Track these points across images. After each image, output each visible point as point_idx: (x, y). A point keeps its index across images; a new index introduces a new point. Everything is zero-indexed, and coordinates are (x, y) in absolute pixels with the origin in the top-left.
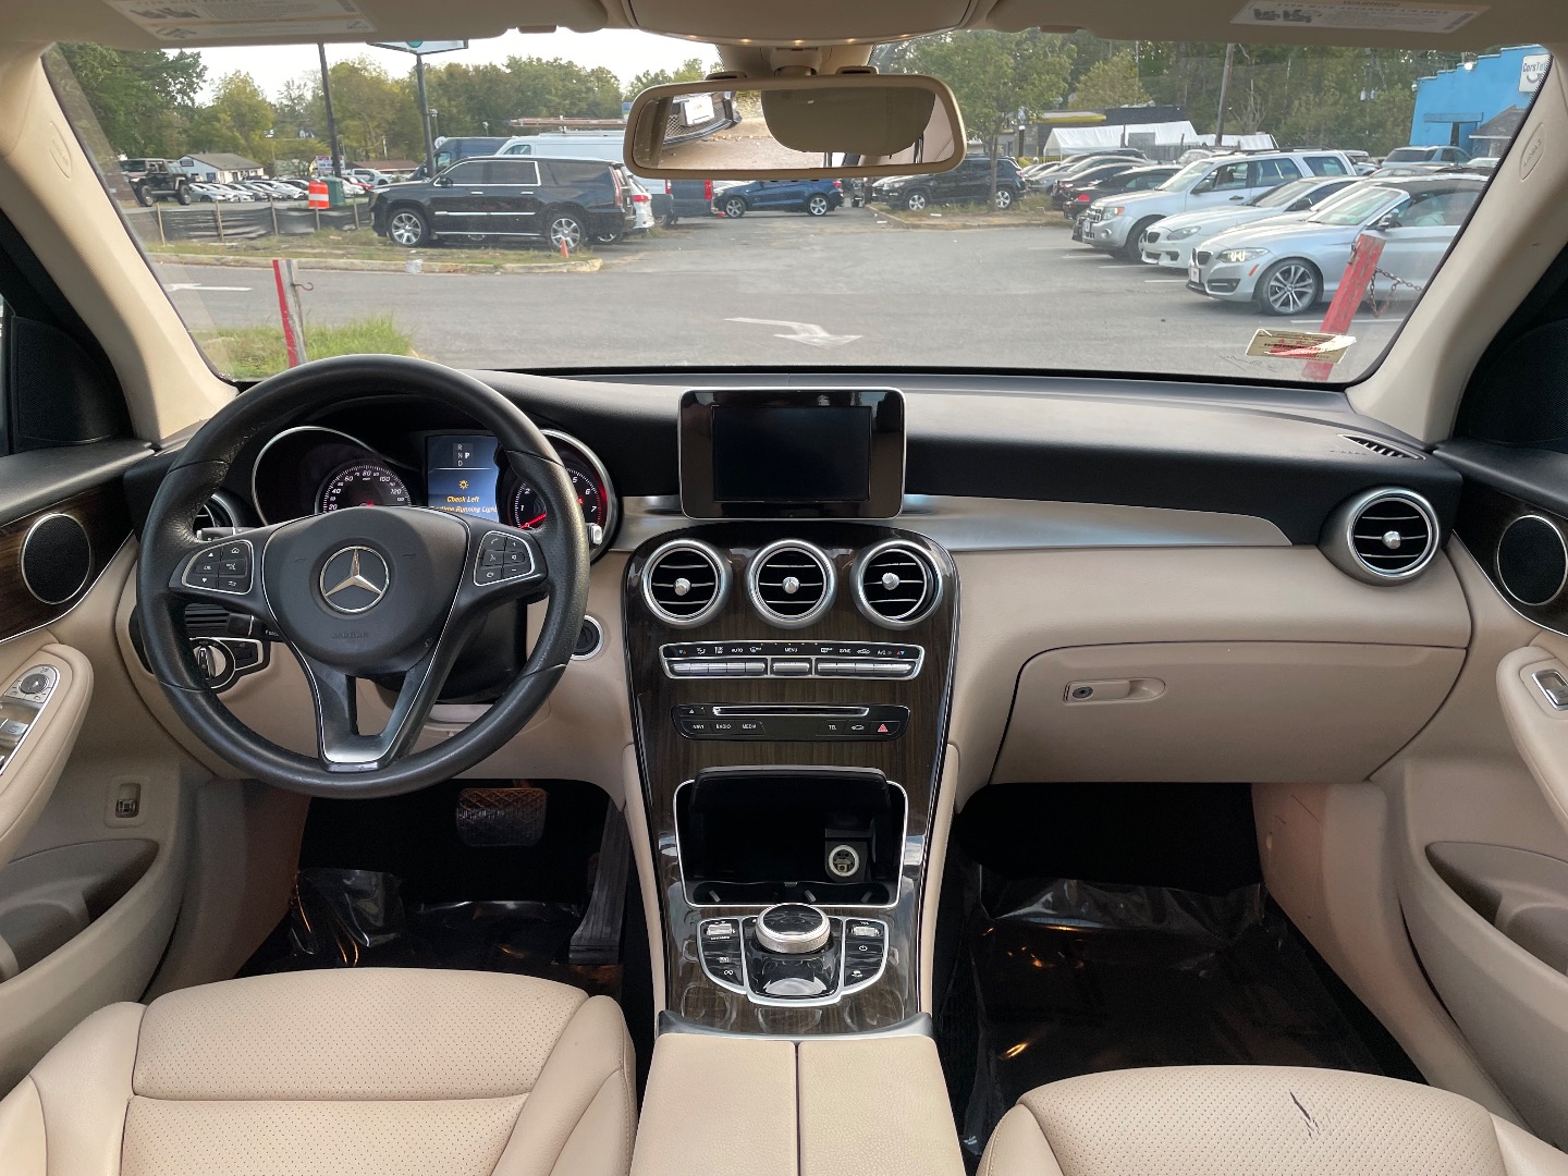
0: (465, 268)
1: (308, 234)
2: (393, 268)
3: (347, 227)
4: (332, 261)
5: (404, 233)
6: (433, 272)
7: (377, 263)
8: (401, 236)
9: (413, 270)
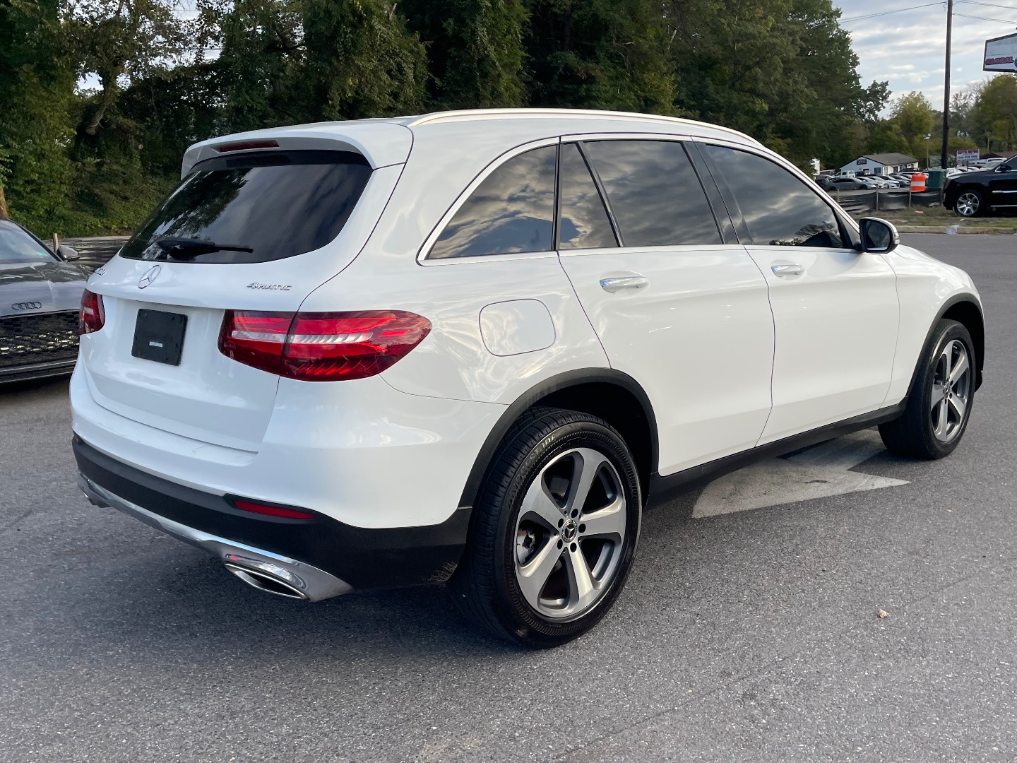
0: (990, 231)
1: (903, 209)
2: (937, 231)
3: (932, 204)
5: (966, 207)
6: (965, 233)
7: (925, 228)
8: (962, 209)
9: (950, 232)
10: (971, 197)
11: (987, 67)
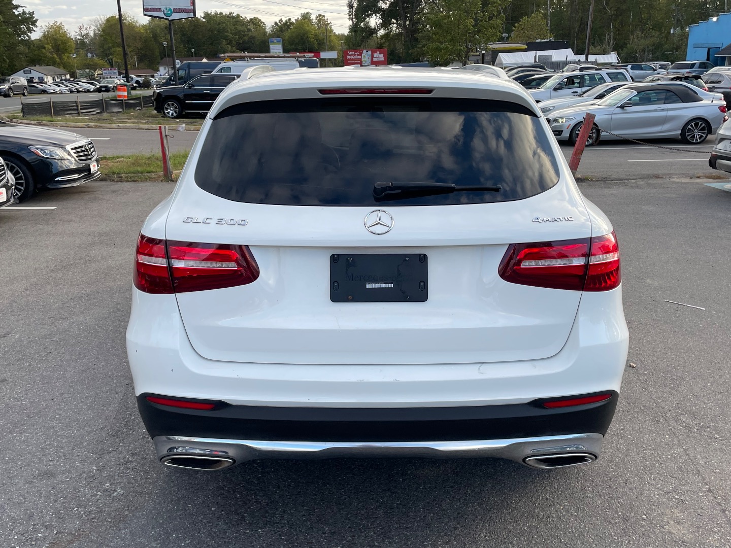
1: (120, 112)
2: (171, 128)
3: (137, 108)
4: (142, 126)
5: (170, 111)
6: (190, 130)
8: (168, 113)
9: (181, 129)
10: (173, 105)
11: (146, 13)
